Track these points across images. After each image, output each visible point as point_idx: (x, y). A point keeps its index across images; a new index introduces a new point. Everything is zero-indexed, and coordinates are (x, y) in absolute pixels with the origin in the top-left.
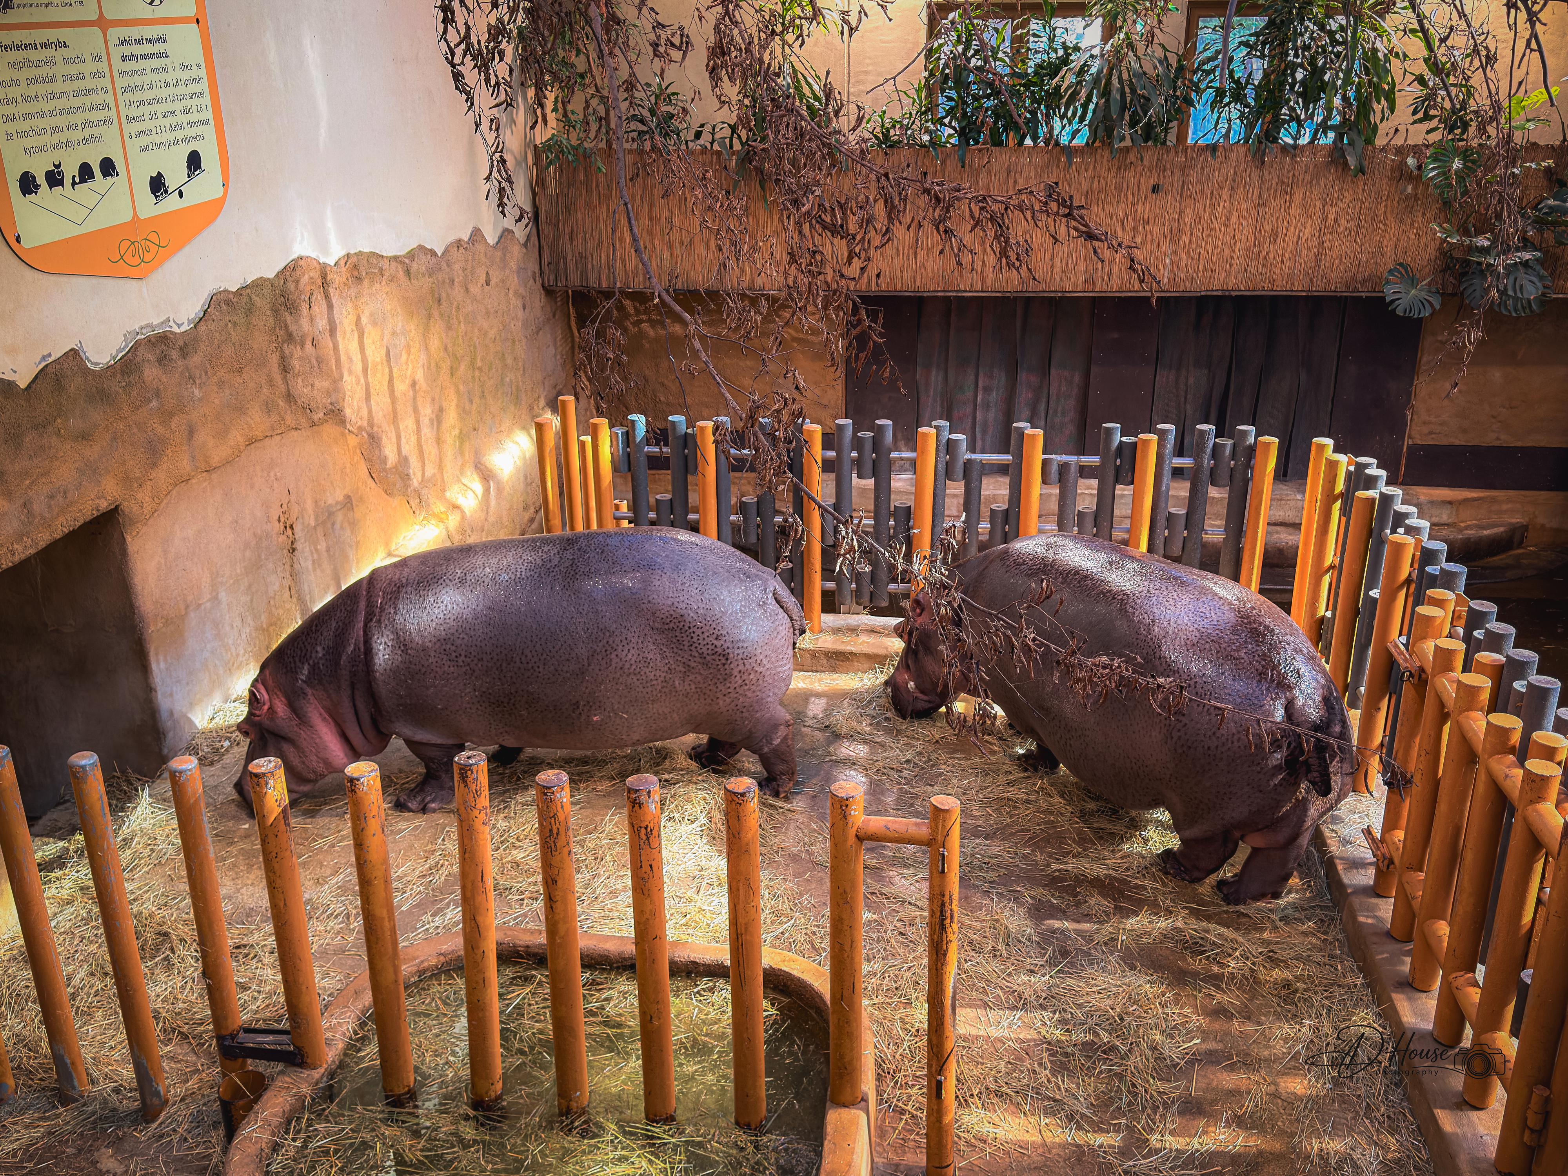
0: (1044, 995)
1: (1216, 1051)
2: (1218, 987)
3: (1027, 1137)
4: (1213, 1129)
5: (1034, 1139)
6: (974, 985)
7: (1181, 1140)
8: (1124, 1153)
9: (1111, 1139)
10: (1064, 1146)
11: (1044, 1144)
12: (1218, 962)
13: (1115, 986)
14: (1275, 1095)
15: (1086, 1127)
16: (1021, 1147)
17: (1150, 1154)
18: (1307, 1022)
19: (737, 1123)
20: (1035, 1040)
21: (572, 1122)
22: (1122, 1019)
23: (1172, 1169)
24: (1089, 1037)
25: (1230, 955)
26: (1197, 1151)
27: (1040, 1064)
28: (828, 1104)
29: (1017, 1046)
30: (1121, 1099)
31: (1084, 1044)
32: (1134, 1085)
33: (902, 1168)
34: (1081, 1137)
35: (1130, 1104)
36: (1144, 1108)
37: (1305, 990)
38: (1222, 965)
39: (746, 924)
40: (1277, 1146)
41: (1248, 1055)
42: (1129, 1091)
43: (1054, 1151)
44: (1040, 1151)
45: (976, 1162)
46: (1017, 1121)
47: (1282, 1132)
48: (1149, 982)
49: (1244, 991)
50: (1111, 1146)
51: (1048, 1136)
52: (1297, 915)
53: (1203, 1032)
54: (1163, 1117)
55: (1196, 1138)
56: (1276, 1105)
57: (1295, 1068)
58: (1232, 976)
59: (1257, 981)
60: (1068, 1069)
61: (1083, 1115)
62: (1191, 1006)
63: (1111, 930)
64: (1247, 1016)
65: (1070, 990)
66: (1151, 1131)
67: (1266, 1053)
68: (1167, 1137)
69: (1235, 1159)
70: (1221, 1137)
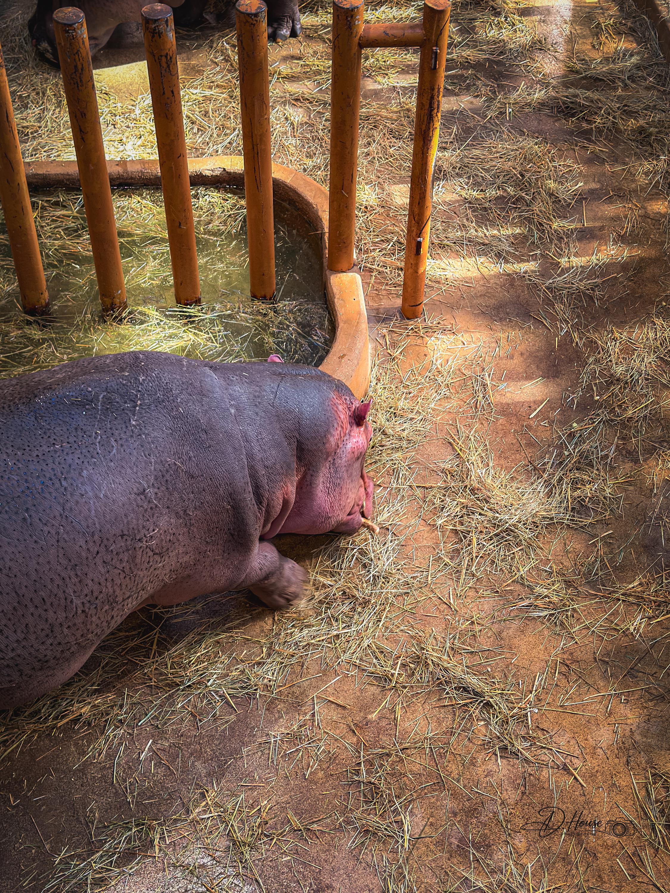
0: (459, 165)
1: (596, 190)
2: (589, 140)
3: (469, 274)
4: (605, 247)
5: (475, 275)
6: (401, 165)
7: (583, 259)
8: (544, 274)
9: (531, 266)
10: (499, 276)
11: (484, 277)
12: (586, 120)
13: (512, 150)
14: (645, 216)
15: (511, 260)
16: (467, 282)
17: (563, 272)
18: (662, 157)
19: (254, 296)
20: (458, 201)
21: (120, 314)
22: (522, 175)
23: (581, 280)
24: (500, 193)
25: (596, 113)
26: (596, 265)
27: (468, 219)
28: (328, 272)
29: (445, 208)
30: (533, 236)
31: (497, 198)
32: (541, 224)
33: (382, 311)
34: (509, 268)
35: (540, 238)
36: (551, 240)
37: (658, 133)
38: (589, 122)
39: (260, 135)
40: (653, 253)
41: (620, 189)
42: (539, 230)
43: (492, 281)
44: (481, 283)
45: (435, 298)
46: (459, 264)
47: (655, 242)
48: (536, 144)
49: (610, 140)
50: (533, 271)
51: (484, 271)
52: (640, 73)
53: (584, 176)
54: (567, 244)
55: (594, 256)
56: (648, 223)
57: (657, 194)
58: (599, 131)
59: (618, 131)
60: (488, 220)
61: (508, 252)
62: (571, 158)
63: (499, 105)
64: (616, 160)
65: (477, 159)
66: (560, 256)
67: (633, 186)
68: (572, 258)
69: (624, 267)
70: (612, 252)
